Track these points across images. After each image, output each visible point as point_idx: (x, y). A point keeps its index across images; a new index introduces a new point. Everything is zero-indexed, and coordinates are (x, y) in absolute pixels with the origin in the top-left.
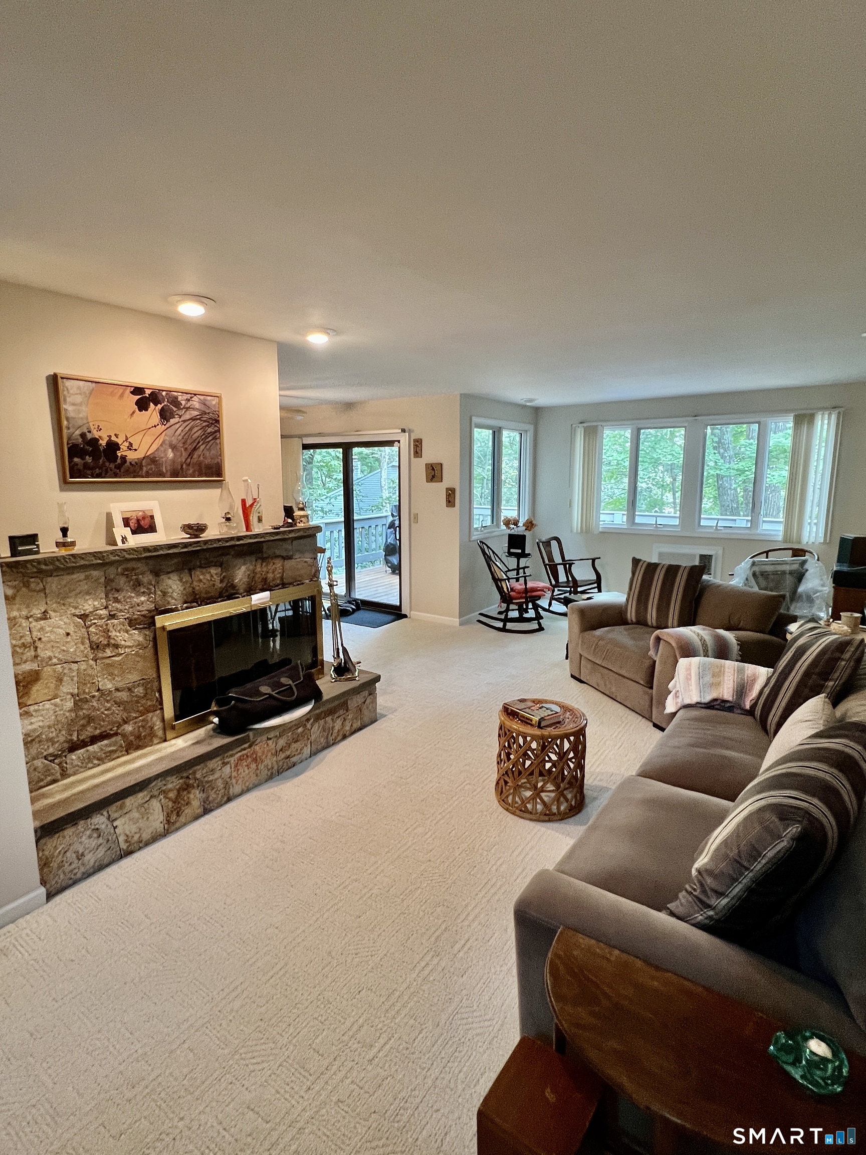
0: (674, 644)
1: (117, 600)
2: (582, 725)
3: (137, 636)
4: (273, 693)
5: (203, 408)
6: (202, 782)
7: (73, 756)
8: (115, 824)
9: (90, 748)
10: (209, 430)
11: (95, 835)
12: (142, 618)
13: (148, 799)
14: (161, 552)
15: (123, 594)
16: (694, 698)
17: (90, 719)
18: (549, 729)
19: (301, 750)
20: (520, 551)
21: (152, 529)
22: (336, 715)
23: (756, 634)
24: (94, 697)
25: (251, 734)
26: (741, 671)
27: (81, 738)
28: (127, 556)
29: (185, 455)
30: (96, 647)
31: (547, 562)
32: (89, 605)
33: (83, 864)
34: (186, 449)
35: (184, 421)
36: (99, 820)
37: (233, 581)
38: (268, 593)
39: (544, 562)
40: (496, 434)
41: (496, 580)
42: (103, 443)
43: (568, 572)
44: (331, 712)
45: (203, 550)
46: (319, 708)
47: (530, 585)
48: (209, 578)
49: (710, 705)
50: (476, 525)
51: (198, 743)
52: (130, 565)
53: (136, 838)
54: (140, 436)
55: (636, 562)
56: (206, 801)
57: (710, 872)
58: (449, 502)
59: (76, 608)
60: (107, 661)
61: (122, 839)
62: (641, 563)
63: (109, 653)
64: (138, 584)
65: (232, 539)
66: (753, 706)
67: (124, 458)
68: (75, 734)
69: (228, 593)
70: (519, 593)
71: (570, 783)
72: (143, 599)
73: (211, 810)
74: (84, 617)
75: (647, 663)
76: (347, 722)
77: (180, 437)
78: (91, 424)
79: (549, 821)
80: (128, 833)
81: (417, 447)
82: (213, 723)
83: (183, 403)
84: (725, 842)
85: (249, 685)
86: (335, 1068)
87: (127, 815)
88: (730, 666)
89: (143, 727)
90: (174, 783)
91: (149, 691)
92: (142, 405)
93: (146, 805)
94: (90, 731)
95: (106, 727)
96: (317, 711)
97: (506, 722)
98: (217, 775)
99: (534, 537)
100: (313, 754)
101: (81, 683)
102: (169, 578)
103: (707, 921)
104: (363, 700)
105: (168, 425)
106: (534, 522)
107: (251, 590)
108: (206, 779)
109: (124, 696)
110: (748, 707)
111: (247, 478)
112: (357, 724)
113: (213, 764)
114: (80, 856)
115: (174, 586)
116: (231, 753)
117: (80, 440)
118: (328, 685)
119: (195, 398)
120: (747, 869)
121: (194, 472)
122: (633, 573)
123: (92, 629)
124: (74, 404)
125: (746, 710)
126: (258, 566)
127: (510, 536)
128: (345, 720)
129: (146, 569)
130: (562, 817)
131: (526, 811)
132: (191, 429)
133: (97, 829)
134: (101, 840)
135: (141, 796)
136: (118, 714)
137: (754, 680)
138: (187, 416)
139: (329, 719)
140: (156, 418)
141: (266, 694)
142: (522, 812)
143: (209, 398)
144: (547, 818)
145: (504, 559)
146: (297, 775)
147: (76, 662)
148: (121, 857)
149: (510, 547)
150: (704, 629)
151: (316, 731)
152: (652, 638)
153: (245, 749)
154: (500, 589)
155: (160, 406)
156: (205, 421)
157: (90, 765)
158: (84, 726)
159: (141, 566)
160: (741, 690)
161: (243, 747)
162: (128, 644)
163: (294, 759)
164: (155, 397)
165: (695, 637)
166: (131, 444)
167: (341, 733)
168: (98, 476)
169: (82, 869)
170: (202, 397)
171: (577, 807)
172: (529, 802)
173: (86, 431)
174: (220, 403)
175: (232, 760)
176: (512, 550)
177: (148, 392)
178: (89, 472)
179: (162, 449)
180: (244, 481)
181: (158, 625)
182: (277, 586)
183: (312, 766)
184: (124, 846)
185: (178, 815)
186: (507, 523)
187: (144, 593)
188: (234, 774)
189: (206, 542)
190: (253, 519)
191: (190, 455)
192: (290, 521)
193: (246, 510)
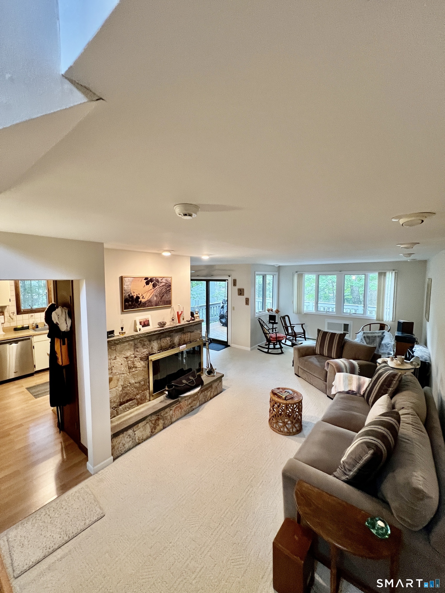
0: (334, 367)
1: (137, 351)
2: (301, 399)
3: (143, 363)
4: (187, 383)
5: (166, 282)
6: (163, 417)
7: (121, 408)
8: (135, 433)
9: (126, 404)
10: (168, 289)
11: (129, 437)
12: (145, 357)
13: (145, 424)
14: (152, 334)
15: (139, 349)
16: (342, 389)
17: (127, 394)
18: (289, 401)
19: (196, 404)
20: (274, 321)
21: (148, 325)
22: (208, 390)
23: (366, 362)
24: (128, 386)
25: (180, 398)
26: (359, 379)
27: (124, 400)
28: (142, 336)
29: (160, 298)
30: (130, 368)
31: (284, 325)
32: (128, 354)
33: (125, 448)
34: (160, 296)
35: (160, 287)
36: (130, 432)
37: (174, 341)
38: (185, 345)
39: (283, 325)
40: (264, 277)
41: (265, 334)
42: (135, 297)
43: (292, 329)
44: (206, 389)
45: (165, 332)
46: (203, 388)
47: (278, 335)
48: (166, 341)
49: (348, 392)
50: (257, 311)
51: (161, 402)
52: (142, 339)
53: (141, 438)
54: (146, 294)
55: (319, 331)
56: (164, 424)
57: (347, 463)
58: (247, 303)
59: (125, 355)
60: (133, 373)
61: (137, 438)
62: (321, 331)
63: (134, 370)
64: (144, 345)
65: (174, 327)
66: (364, 394)
67: (141, 301)
68: (122, 399)
69: (172, 346)
70: (273, 338)
71: (297, 421)
72: (145, 350)
73: (166, 427)
74: (127, 358)
75: (324, 372)
76: (212, 392)
77: (159, 292)
78: (131, 291)
79: (289, 435)
80: (139, 436)
81: (235, 283)
82: (166, 394)
83: (160, 281)
84: (351, 453)
85: (178, 380)
86: (220, 527)
87: (139, 430)
88: (355, 377)
89: (143, 396)
90: (154, 418)
91: (145, 383)
92: (147, 283)
93: (145, 426)
94: (127, 398)
95: (131, 396)
96: (202, 389)
97: (273, 397)
98: (168, 414)
99: (278, 316)
100: (201, 405)
101: (125, 381)
102: (154, 342)
103: (346, 480)
104: (218, 384)
105: (155, 288)
106: (279, 310)
107: (180, 345)
108: (165, 416)
109: (137, 385)
110: (362, 394)
111: (179, 305)
112: (215, 393)
113: (167, 410)
114: (124, 445)
115: (155, 345)
116: (173, 406)
117: (128, 297)
118: (205, 378)
119: (164, 279)
120: (358, 463)
121: (162, 303)
122: (318, 336)
123: (129, 362)
124: (127, 285)
125: (361, 395)
126: (182, 336)
127: (270, 316)
128: (211, 392)
129: (146, 340)
130: (294, 434)
131: (281, 431)
132: (162, 289)
133: (130, 435)
134: (131, 439)
135: (144, 422)
136: (136, 391)
137: (364, 383)
138: (161, 285)
139: (206, 392)
140: (151, 287)
141: (185, 383)
142: (280, 431)
143: (168, 278)
144: (288, 434)
145: (268, 324)
146: (195, 414)
147: (124, 374)
148: (136, 445)
149: (269, 320)
150: (345, 360)
151: (201, 396)
152: (326, 363)
153: (177, 404)
154: (266, 337)
155: (153, 283)
156: (166, 286)
157: (126, 410)
158: (125, 396)
159: (145, 339)
160: (359, 387)
161: (177, 403)
162: (140, 366)
163: (194, 407)
164: (151, 280)
165: (342, 364)
166: (143, 296)
167: (210, 397)
168: (133, 308)
169: (124, 450)
170: (166, 278)
171: (300, 430)
172: (282, 428)
173: (130, 294)
174: (171, 280)
175: (173, 408)
176: (271, 321)
177: (149, 279)
178: (130, 307)
179: (153, 297)
180: (178, 305)
181: (150, 359)
182: (188, 342)
183: (200, 410)
184: (137, 441)
185: (155, 429)
186: (268, 310)
187: (145, 348)
188: (174, 414)
189: (166, 329)
190: (181, 319)
191: (161, 298)
192: (193, 318)
193: (179, 316)
